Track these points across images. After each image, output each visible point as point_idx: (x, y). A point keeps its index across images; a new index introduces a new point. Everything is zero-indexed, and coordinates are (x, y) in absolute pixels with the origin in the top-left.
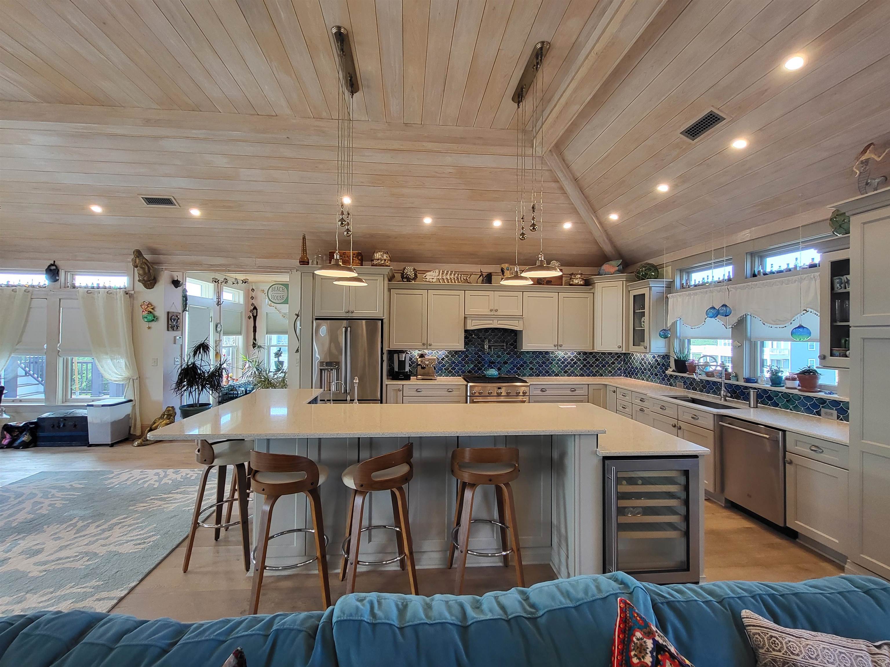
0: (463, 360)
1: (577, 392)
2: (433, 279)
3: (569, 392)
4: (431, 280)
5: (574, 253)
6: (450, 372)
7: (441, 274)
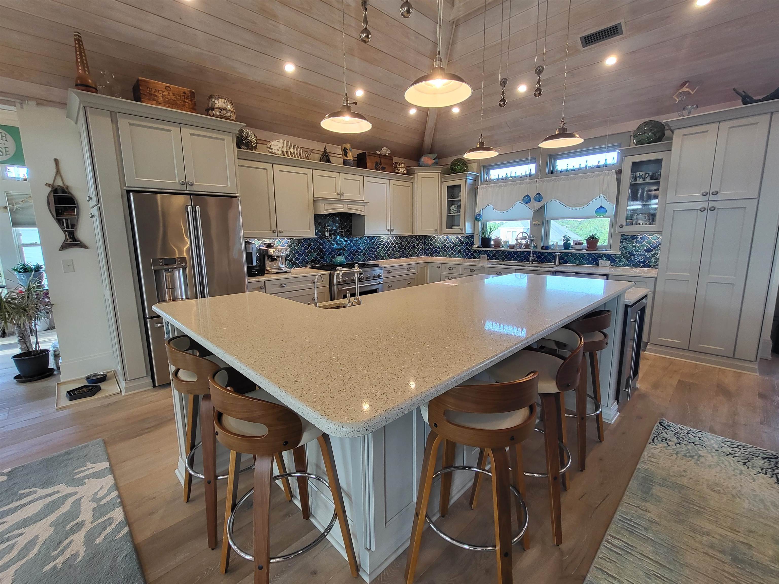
0: (306, 249)
1: (412, 271)
2: (278, 150)
3: (405, 272)
4: (276, 151)
5: (401, 142)
6: (294, 263)
7: (285, 146)
